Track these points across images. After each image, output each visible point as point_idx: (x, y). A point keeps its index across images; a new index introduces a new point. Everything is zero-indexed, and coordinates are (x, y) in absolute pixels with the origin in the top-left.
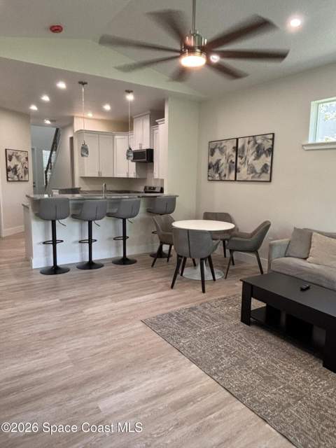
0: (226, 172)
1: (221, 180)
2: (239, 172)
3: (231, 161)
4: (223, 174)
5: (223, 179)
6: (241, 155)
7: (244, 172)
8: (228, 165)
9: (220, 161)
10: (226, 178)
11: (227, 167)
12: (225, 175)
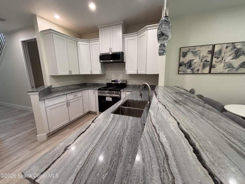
0: (200, 68)
1: (194, 73)
2: (215, 67)
3: (206, 60)
4: (196, 70)
6: (217, 56)
7: (219, 69)
8: (202, 63)
9: (194, 61)
10: (199, 72)
11: (200, 64)
12: (198, 70)
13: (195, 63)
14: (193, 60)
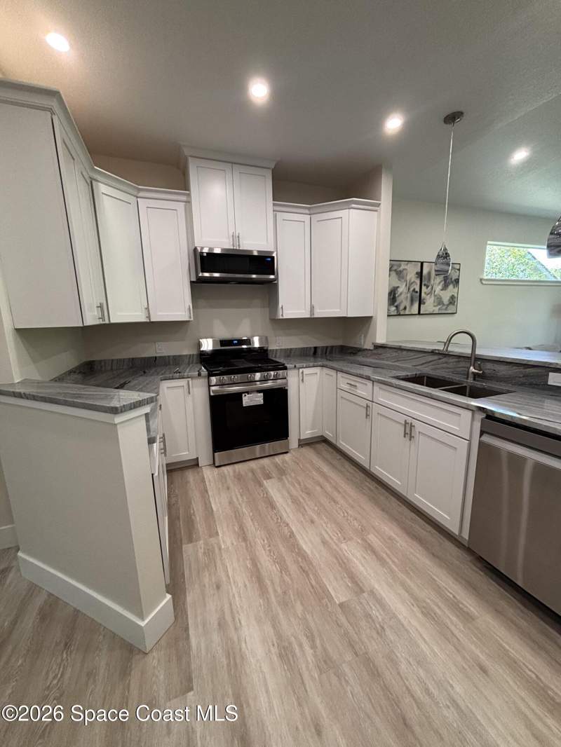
0: (408, 304)
1: (400, 315)
2: (424, 303)
3: (414, 290)
4: (402, 307)
5: (402, 313)
6: (426, 283)
7: (429, 305)
8: (409, 295)
9: (399, 289)
10: (407, 312)
11: (407, 297)
12: (405, 308)
13: (401, 294)
14: (398, 287)
